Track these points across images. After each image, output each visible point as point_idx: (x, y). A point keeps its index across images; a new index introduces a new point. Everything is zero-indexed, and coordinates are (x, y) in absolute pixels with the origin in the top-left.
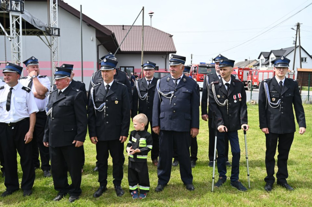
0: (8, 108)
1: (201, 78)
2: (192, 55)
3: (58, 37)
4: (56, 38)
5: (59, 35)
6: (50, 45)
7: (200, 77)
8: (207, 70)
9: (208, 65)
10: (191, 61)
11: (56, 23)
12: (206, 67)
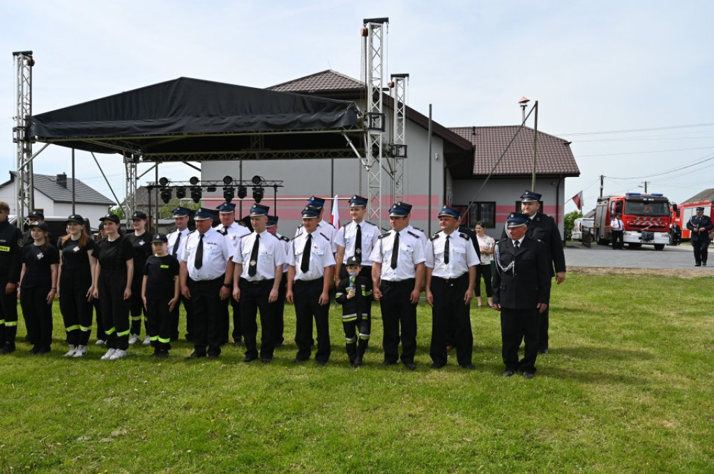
0: (447, 261)
1: (631, 224)
2: (602, 176)
3: (405, 159)
4: (400, 161)
5: (405, 156)
6: (392, 172)
7: (628, 222)
8: (643, 209)
9: (645, 197)
10: (602, 189)
11: (402, 137)
12: (642, 201)
